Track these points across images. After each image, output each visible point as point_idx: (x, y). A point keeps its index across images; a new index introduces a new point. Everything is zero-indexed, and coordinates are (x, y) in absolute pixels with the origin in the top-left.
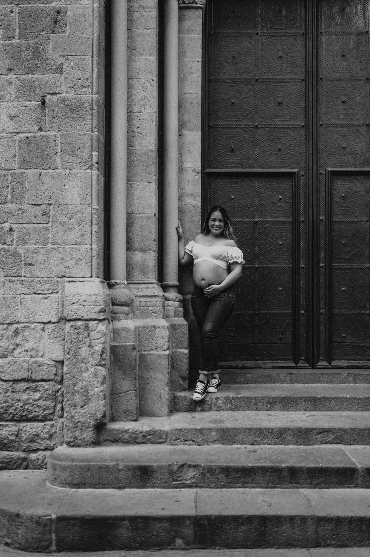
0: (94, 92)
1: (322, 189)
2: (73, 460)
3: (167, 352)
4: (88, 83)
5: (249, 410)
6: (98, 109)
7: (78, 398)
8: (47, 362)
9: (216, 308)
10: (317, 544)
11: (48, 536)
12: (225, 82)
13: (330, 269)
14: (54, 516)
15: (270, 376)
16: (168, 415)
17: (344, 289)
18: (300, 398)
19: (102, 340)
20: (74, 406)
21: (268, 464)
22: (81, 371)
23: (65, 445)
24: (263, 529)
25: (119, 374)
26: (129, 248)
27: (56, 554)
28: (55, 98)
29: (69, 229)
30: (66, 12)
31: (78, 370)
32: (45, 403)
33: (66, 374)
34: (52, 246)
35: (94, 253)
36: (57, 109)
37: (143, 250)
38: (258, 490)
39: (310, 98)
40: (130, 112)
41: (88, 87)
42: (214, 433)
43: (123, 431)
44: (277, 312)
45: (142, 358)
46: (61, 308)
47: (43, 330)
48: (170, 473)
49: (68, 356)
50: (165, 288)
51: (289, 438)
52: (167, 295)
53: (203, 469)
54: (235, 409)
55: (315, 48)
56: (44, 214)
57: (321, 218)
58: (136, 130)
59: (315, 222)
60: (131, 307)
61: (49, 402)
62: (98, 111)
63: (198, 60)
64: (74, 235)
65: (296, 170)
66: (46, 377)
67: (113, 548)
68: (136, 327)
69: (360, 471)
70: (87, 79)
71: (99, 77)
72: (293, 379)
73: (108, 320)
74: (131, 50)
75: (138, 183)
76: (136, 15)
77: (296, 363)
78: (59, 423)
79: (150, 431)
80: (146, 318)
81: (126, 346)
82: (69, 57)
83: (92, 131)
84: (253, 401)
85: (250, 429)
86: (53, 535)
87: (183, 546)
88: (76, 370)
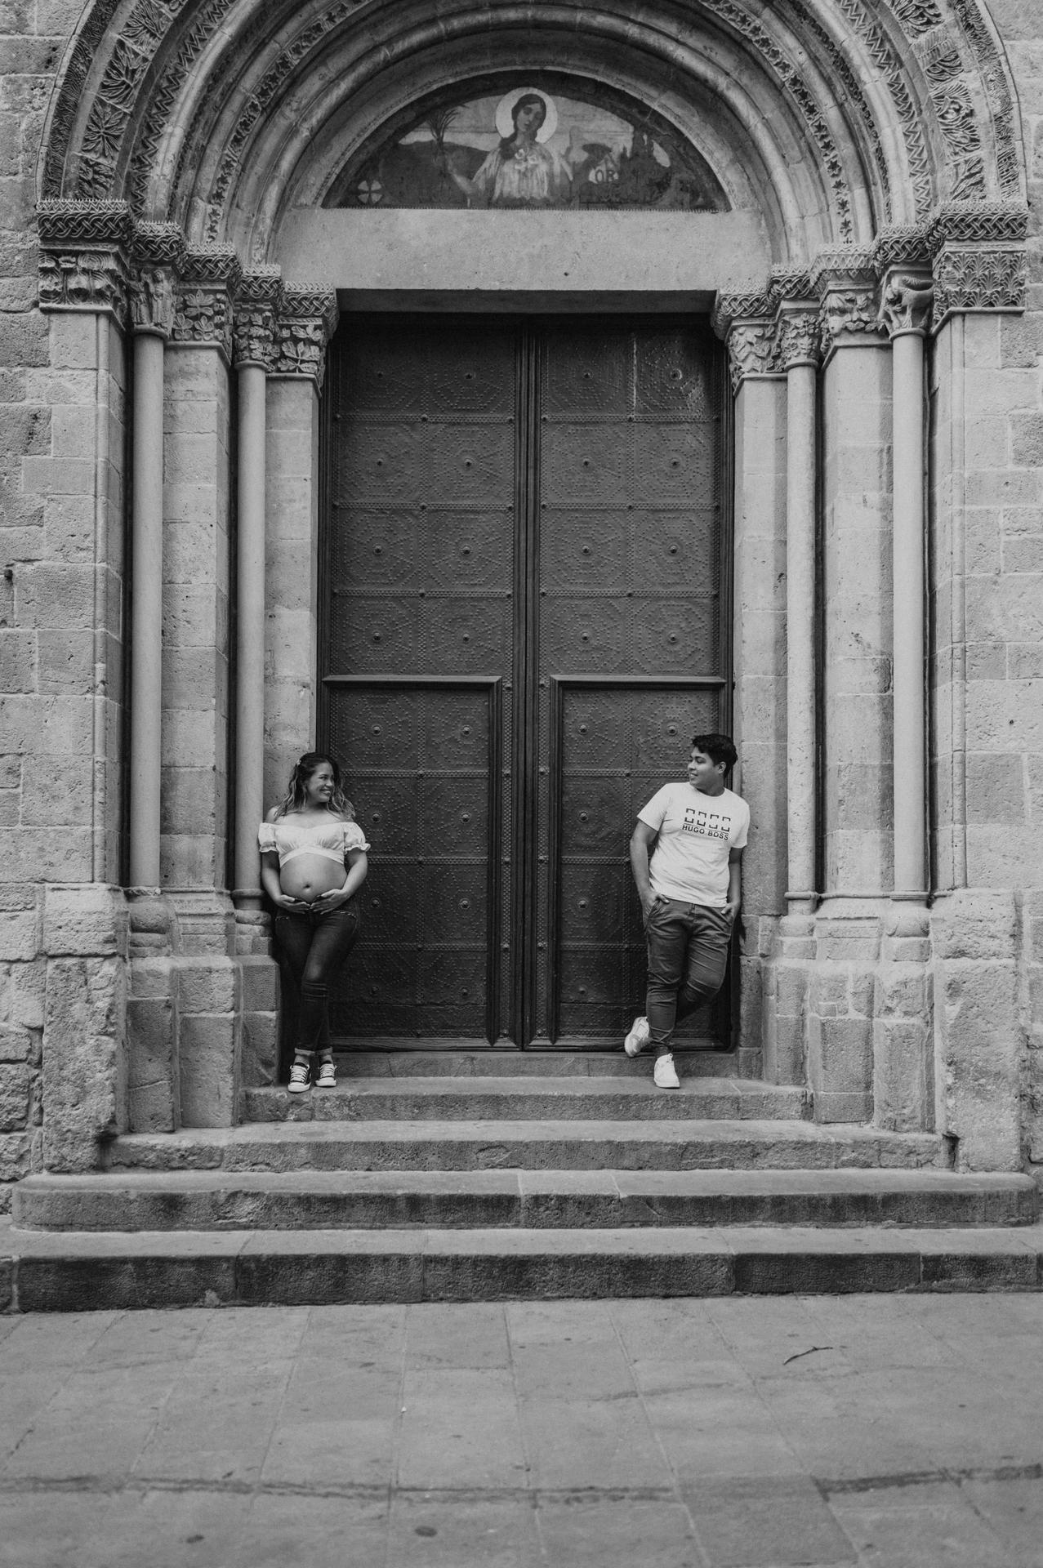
0: (99, 557)
1: (544, 714)
2: (54, 1188)
3: (232, 1015)
4: (88, 543)
5: (381, 1118)
6: (106, 587)
7: (67, 1091)
8: (14, 1029)
9: (326, 939)
10: (425, 1299)
11: (8, 1289)
12: (365, 511)
13: (559, 865)
14: (16, 1258)
15: (431, 1063)
16: (233, 1125)
17: (583, 902)
18: (472, 1098)
19: (110, 990)
20: (61, 1103)
21: (376, 1191)
22: (73, 1045)
23: (45, 1172)
24: (340, 1275)
25: (142, 1051)
26: (164, 830)
27: (19, 1316)
28: (29, 568)
29: (53, 797)
30: (49, 418)
31: (68, 1042)
32: (11, 1100)
33: (47, 1048)
34: (24, 828)
35: (98, 840)
36: (32, 588)
37: (190, 832)
38: (356, 1231)
39: (523, 544)
40: (170, 582)
41: (87, 549)
42: (303, 1151)
43: (146, 1149)
44: (459, 945)
45: (187, 1024)
46: (39, 936)
47: (8, 973)
48: (213, 1206)
49: (51, 1019)
50: (237, 900)
51: (432, 1159)
52: (240, 913)
53: (268, 1198)
54: (356, 1117)
55: (532, 451)
56: (10, 771)
57: (542, 770)
58: (180, 615)
59: (529, 779)
60: (167, 935)
61: (18, 1099)
62: (106, 593)
63: (304, 476)
64: (62, 809)
65: (494, 679)
66: (12, 1056)
67: (107, 1306)
68: (173, 970)
69: (523, 1201)
70: (86, 536)
71: (107, 530)
72: (477, 1067)
73: (123, 957)
74: (170, 471)
75: (184, 711)
76: (181, 407)
77: (492, 1040)
78: (35, 1134)
79: (193, 1147)
80: (196, 953)
81: (153, 1003)
82: (53, 496)
83: (95, 627)
84: (388, 1104)
85: (363, 1143)
86: (15, 1287)
87: (217, 1302)
88: (63, 1042)
